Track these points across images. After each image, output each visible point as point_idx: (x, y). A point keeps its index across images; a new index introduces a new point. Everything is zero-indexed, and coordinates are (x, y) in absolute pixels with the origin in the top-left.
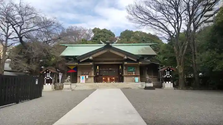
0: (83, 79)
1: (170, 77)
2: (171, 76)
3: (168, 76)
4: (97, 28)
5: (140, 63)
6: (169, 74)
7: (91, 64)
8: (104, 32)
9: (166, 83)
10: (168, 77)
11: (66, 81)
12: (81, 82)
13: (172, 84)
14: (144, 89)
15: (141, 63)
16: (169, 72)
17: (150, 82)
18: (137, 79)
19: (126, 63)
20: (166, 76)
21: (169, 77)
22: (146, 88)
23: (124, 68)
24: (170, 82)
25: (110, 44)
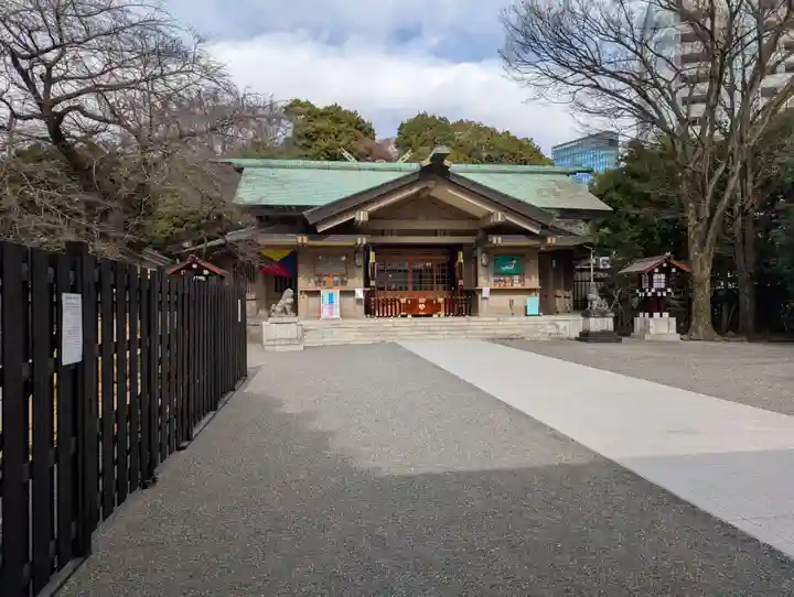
0: (331, 302)
1: (668, 293)
2: (669, 290)
3: (661, 290)
4: (303, 100)
5: (549, 240)
6: (663, 286)
7: (362, 240)
8: (337, 121)
9: (651, 316)
10: (659, 294)
11: (279, 309)
12: (323, 316)
13: (674, 319)
14: (577, 339)
15: (554, 241)
16: (663, 276)
17: (603, 315)
18: (533, 302)
19: (497, 240)
20: (653, 290)
21: (665, 294)
22: (585, 336)
23: (483, 260)
24: (666, 315)
25: (446, 163)
